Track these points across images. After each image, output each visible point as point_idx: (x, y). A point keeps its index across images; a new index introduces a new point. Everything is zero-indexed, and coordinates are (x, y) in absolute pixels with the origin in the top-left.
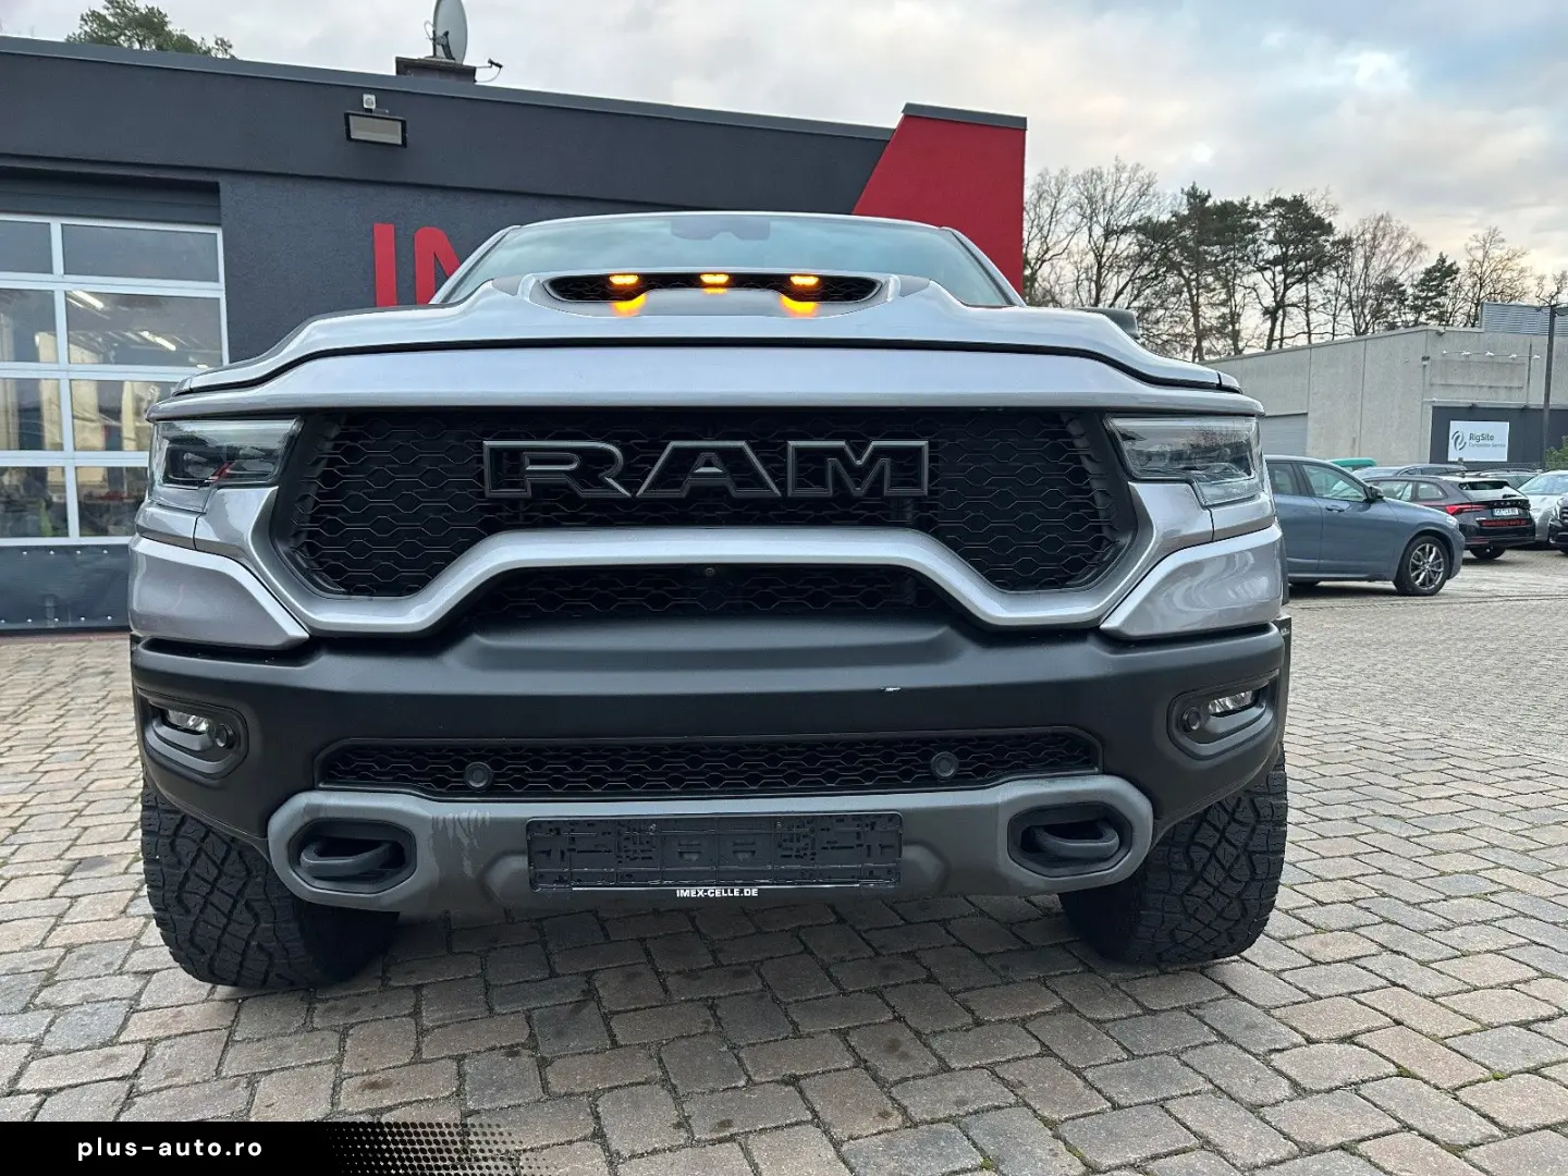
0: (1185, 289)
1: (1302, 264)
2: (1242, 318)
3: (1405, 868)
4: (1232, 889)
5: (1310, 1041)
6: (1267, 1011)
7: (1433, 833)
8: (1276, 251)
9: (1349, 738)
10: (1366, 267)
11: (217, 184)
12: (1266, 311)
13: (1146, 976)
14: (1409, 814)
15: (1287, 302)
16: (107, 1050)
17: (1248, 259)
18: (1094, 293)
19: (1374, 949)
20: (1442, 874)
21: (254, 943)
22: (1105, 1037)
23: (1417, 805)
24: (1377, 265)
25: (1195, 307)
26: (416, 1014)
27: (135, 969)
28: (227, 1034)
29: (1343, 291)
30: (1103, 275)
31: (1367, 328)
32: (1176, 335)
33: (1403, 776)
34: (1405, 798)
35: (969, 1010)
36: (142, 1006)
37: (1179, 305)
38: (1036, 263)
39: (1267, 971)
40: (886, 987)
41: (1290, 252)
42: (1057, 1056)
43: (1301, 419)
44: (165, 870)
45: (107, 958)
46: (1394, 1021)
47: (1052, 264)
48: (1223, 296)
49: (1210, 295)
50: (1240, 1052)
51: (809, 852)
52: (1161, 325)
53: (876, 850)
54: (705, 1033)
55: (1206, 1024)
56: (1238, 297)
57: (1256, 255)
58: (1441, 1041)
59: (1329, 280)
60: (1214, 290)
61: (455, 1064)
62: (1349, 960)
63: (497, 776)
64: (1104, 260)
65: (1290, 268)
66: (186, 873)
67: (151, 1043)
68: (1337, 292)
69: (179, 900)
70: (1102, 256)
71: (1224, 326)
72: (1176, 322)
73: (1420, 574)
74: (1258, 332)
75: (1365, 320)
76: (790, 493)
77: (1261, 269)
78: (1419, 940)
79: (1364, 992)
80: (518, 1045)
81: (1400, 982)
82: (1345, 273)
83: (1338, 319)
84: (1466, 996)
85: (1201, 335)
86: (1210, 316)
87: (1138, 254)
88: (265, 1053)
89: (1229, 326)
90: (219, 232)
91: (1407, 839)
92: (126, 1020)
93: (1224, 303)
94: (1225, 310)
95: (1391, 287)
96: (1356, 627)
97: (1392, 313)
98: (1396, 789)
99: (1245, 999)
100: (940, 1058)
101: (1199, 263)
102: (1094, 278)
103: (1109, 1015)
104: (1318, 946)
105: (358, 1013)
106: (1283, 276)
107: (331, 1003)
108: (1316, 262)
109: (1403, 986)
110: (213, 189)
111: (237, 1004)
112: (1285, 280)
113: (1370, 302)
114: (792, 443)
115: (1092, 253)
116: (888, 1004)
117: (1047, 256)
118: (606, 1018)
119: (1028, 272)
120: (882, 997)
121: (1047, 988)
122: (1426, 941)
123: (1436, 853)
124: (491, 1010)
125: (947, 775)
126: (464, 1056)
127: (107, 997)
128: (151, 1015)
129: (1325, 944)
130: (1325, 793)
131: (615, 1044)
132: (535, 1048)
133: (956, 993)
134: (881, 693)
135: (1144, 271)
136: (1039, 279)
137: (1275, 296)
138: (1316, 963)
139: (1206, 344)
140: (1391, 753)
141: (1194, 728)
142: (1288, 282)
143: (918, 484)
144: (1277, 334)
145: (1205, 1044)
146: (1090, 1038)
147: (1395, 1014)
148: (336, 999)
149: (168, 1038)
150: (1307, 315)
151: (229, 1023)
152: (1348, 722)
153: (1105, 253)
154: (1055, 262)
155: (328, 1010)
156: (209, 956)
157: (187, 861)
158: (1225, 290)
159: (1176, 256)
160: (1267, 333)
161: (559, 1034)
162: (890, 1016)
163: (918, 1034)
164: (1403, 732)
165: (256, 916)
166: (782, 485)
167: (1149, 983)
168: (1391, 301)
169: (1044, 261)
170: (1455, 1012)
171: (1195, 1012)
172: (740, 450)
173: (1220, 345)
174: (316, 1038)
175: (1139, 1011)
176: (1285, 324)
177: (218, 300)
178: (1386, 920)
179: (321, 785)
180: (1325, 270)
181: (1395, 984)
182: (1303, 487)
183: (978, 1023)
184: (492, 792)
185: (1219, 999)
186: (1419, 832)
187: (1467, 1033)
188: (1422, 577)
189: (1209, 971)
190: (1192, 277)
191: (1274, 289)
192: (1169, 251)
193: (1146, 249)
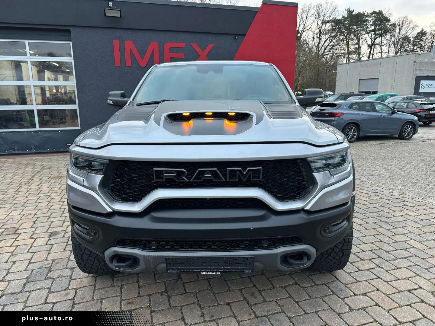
0: (345, 40)
1: (380, 32)
2: (361, 48)
3: (387, 239)
4: (338, 258)
5: (355, 295)
6: (345, 285)
7: (396, 228)
8: (372, 28)
9: (377, 194)
10: (400, 32)
11: (70, 30)
12: (369, 46)
13: (316, 274)
14: (391, 221)
15: (375, 43)
16: (66, 291)
17: (364, 30)
18: (318, 41)
19: (375, 266)
20: (396, 242)
21: (99, 267)
22: (305, 293)
23: (393, 218)
24: (403, 32)
25: (348, 45)
26: (138, 282)
27: (70, 267)
28: (94, 287)
29: (392, 40)
30: (321, 35)
31: (398, 51)
32: (342, 54)
33: (391, 208)
34: (390, 216)
35: (272, 284)
36: (73, 278)
37: (343, 44)
38: (301, 32)
39: (347, 273)
40: (251, 276)
41: (377, 28)
42: (292, 298)
43: (377, 79)
44: (78, 252)
45: (62, 263)
46: (377, 289)
47: (306, 32)
48: (356, 42)
49: (352, 41)
50: (337, 298)
51: (232, 264)
52: (337, 50)
53: (248, 264)
54: (208, 289)
55: (330, 289)
56: (361, 42)
57: (367, 29)
58: (387, 295)
59: (388, 36)
60: (353, 40)
61: (148, 297)
62: (368, 270)
63: (158, 245)
64: (321, 31)
65: (377, 33)
66: (83, 253)
67: (76, 289)
68: (390, 40)
69: (81, 258)
70: (321, 30)
71: (356, 51)
72: (342, 49)
73: (406, 133)
74: (366, 52)
75: (398, 49)
76: (228, 180)
77: (368, 33)
78: (387, 263)
79: (370, 280)
80: (163, 292)
81: (380, 277)
82: (393, 34)
83: (390, 48)
84: (396, 282)
85: (349, 53)
86: (352, 48)
87: (332, 29)
88: (103, 293)
89: (357, 51)
90: (71, 43)
91: (389, 230)
92: (70, 282)
93: (356, 44)
94: (357, 46)
95: (407, 38)
96: (385, 152)
97: (406, 46)
98: (388, 213)
99: (340, 282)
100: (264, 298)
101: (350, 32)
102: (318, 37)
103: (306, 286)
104: (361, 265)
105: (124, 282)
106: (374, 35)
107: (118, 278)
108: (385, 31)
109: (381, 278)
110: (69, 31)
111: (96, 278)
112: (375, 36)
113: (400, 43)
114: (228, 169)
115: (318, 29)
116: (252, 282)
117: (305, 30)
118: (184, 284)
119: (299, 35)
120: (250, 279)
121: (291, 277)
122: (389, 264)
123: (396, 235)
124: (156, 281)
125: (265, 246)
126: (150, 295)
127: (64, 275)
128: (76, 281)
129: (362, 264)
130: (369, 214)
131: (186, 293)
132: (167, 293)
133: (269, 278)
134: (249, 229)
135: (333, 34)
136: (302, 37)
137: (372, 42)
138: (360, 270)
139: (350, 56)
140: (389, 200)
141: (327, 231)
142: (376, 37)
143: (259, 177)
144: (372, 53)
145: (329, 295)
146: (301, 293)
147: (377, 287)
148: (119, 277)
149: (80, 288)
150: (381, 47)
151: (94, 284)
152: (378, 188)
153: (322, 29)
154: (307, 32)
155: (117, 280)
156: (89, 270)
157: (83, 250)
158: (357, 40)
159: (343, 29)
160: (369, 52)
161: (173, 289)
162: (252, 285)
163: (259, 290)
164: (393, 192)
165: (100, 262)
166: (225, 178)
167: (317, 276)
168: (406, 42)
169: (304, 31)
170: (393, 287)
171: (328, 285)
172: (215, 171)
173: (355, 56)
174: (115, 288)
175: (314, 285)
176: (374, 50)
177: (72, 62)
178: (379, 257)
179: (117, 246)
180: (387, 33)
181: (379, 278)
182: (374, 110)
183: (274, 287)
184: (157, 250)
185: (334, 281)
186: (392, 228)
187: (394, 293)
188: (406, 134)
189: (332, 273)
190: (347, 36)
191: (371, 39)
192: (341, 28)
193: (334, 28)
